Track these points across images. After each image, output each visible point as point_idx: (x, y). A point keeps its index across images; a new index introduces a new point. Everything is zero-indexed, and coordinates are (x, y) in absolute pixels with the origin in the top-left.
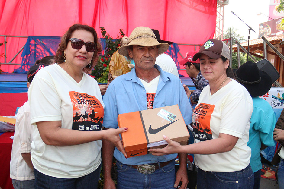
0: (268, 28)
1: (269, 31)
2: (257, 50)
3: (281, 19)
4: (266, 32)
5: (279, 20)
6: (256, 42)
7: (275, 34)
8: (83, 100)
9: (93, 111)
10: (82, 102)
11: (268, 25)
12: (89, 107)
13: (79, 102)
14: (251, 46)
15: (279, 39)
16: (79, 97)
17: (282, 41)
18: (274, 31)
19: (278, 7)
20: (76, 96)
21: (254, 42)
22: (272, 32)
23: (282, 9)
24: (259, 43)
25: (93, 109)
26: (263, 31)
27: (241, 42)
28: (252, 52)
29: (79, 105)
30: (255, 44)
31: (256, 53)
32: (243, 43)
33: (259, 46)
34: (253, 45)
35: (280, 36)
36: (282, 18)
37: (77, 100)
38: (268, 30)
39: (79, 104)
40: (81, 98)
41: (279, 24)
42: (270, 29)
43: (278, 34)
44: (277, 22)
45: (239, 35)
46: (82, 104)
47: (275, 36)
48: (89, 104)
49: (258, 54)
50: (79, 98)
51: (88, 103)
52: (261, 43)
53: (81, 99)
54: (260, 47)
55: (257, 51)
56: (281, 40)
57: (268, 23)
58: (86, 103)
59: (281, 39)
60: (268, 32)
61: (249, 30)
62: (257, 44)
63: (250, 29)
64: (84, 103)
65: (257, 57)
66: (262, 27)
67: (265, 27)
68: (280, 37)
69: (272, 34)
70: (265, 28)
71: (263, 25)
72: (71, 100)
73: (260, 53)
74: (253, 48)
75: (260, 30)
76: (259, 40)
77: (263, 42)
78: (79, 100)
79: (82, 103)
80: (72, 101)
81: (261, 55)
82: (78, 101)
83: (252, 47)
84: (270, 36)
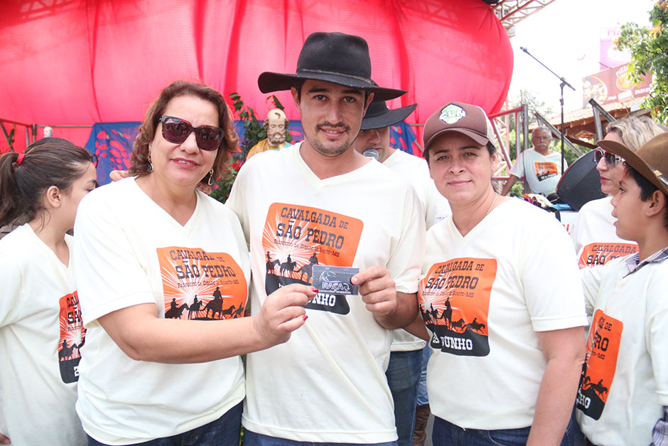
0: (600, 87)
1: (603, 91)
2: (581, 132)
3: (625, 67)
4: (598, 94)
5: (621, 69)
6: (579, 115)
7: (615, 97)
8: (193, 266)
9: (217, 293)
10: (187, 273)
11: (600, 80)
12: (206, 283)
13: (181, 275)
14: (569, 123)
15: (624, 108)
16: (181, 260)
17: (632, 110)
18: (613, 91)
19: (617, 41)
20: (175, 259)
21: (575, 116)
22: (610, 94)
23: (626, 43)
24: (585, 117)
25: (218, 288)
26: (591, 92)
27: (548, 117)
28: (573, 137)
29: (179, 281)
30: (577, 119)
31: (580, 139)
32: (553, 118)
33: (584, 123)
34: (572, 122)
35: (627, 101)
36: (626, 65)
37: (177, 267)
38: (600, 90)
39: (180, 278)
40: (188, 264)
41: (622, 76)
42: (605, 87)
43: (621, 96)
44: (617, 73)
45: (543, 104)
46: (188, 277)
47: (617, 100)
48: (207, 276)
49: (586, 140)
50: (181, 264)
51: (204, 273)
52: (590, 116)
53: (187, 266)
54: (586, 125)
55: (581, 134)
56: (629, 109)
57: (599, 75)
58: (198, 276)
59: (628, 107)
60: (601, 93)
61: (562, 86)
62: (581, 118)
63: (564, 83)
64: (192, 276)
65: (583, 147)
66: (588, 84)
67: (595, 84)
68: (625, 104)
69: (610, 99)
70: (596, 87)
71: (592, 80)
72: (161, 269)
73: (589, 138)
74: (573, 128)
75: (586, 90)
76: (585, 110)
77: (593, 115)
78: (180, 267)
79: (190, 275)
80: (163, 272)
81: (591, 142)
82: (179, 270)
83: (571, 127)
84: (606, 102)
